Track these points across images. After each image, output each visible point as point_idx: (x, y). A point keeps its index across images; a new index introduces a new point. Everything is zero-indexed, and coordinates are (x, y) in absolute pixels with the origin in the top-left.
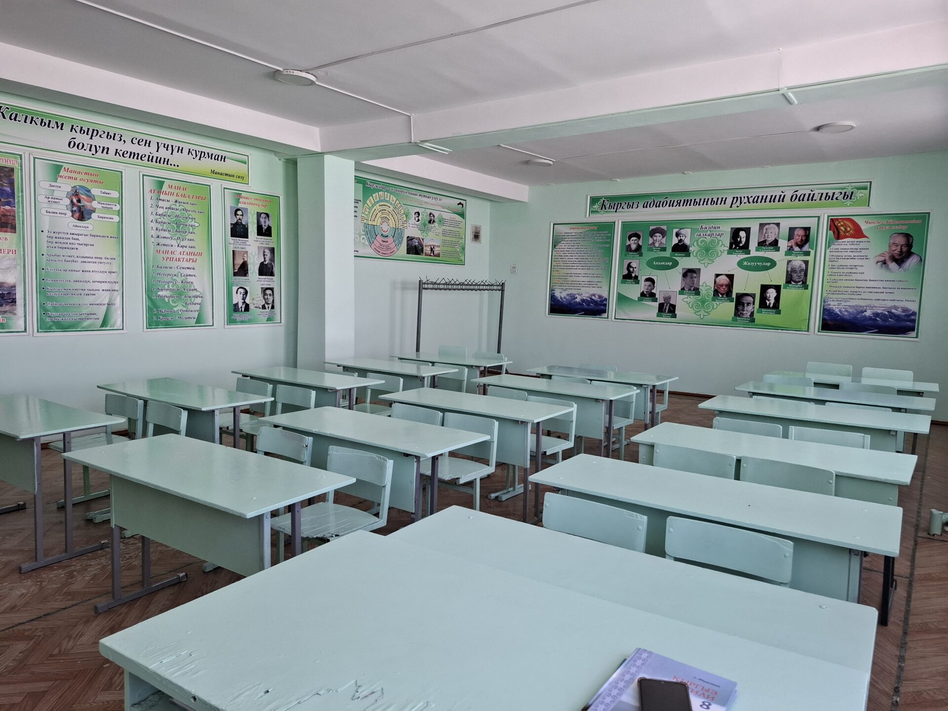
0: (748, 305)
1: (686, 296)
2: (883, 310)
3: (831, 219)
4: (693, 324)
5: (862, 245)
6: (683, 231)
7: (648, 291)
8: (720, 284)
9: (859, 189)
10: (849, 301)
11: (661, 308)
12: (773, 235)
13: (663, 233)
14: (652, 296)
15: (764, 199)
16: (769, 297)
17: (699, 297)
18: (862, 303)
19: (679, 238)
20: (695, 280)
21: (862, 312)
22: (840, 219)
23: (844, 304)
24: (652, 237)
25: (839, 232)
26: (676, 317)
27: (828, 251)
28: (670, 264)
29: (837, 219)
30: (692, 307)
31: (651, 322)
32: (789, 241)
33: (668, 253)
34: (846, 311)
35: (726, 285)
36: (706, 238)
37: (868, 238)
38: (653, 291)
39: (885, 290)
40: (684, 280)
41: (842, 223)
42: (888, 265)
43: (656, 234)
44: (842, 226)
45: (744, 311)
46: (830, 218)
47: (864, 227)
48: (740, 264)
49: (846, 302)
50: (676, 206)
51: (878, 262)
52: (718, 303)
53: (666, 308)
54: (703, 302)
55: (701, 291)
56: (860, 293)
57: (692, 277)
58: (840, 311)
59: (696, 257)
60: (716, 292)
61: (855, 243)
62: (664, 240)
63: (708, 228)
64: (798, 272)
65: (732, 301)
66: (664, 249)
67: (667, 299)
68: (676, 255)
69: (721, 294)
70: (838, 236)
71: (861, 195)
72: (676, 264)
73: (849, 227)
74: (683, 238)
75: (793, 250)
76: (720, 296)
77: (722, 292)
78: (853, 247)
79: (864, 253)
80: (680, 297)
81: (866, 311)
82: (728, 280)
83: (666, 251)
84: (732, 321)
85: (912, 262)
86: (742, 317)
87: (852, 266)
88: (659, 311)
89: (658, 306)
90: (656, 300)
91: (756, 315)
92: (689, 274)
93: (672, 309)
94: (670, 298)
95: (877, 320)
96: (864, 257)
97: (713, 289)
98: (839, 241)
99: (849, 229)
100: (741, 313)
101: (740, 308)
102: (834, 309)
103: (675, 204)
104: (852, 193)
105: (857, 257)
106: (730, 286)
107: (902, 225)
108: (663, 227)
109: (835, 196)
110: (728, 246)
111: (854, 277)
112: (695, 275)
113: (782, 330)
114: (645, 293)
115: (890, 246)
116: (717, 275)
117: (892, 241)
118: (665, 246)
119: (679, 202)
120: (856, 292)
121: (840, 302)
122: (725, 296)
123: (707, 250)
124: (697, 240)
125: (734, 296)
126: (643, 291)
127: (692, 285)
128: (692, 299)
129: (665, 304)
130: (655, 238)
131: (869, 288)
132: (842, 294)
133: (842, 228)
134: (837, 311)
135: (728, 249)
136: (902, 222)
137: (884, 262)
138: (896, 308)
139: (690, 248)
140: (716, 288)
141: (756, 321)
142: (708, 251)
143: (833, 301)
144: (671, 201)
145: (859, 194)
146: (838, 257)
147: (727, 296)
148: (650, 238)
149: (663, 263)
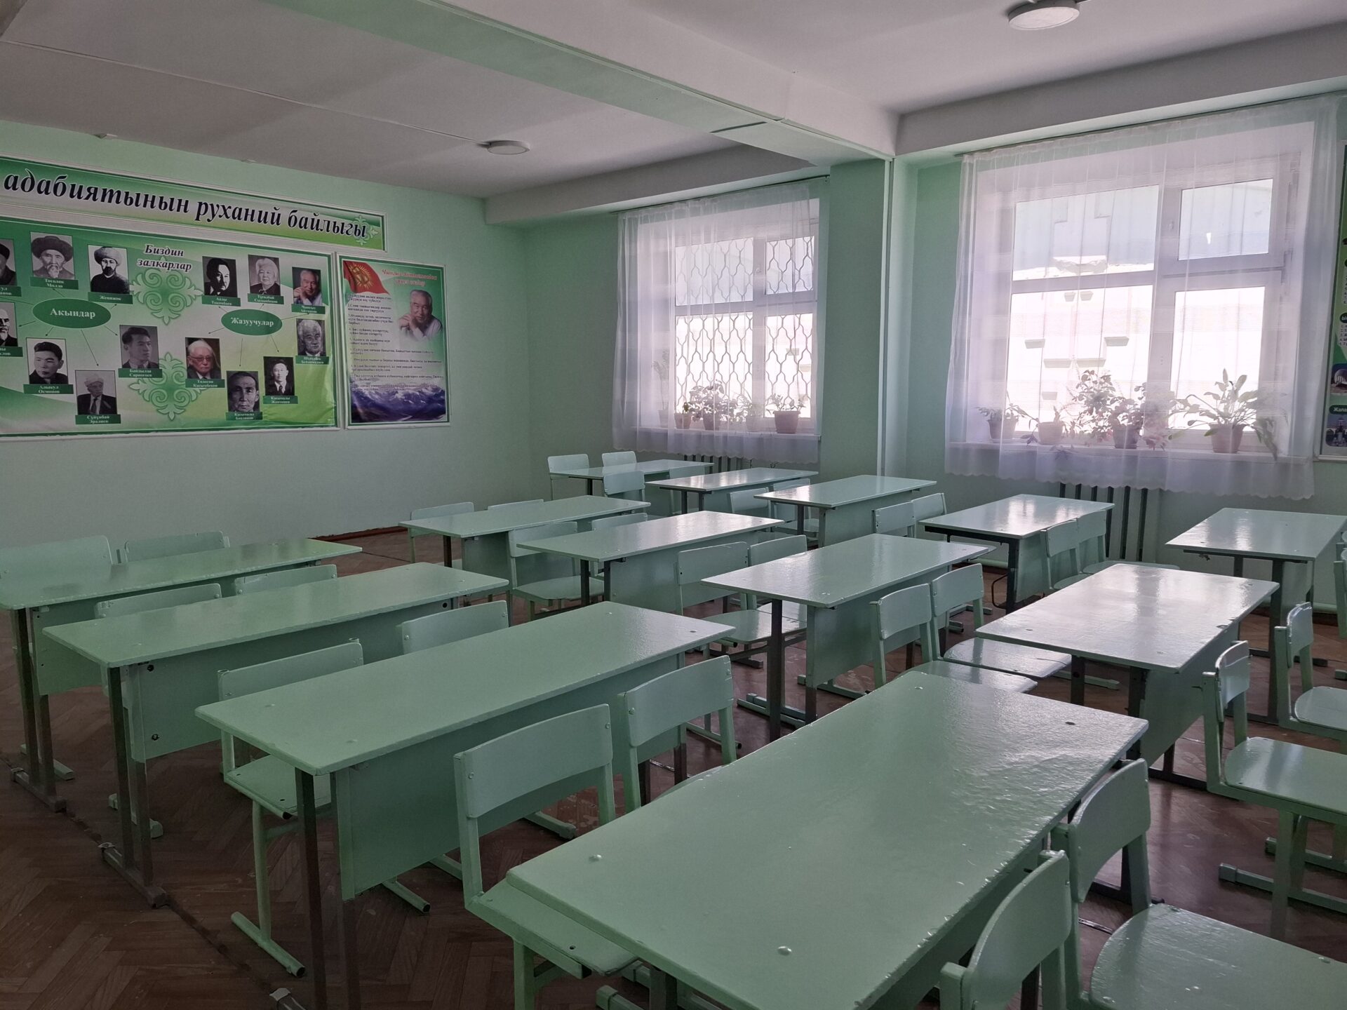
0: (248, 391)
1: (135, 380)
2: (414, 390)
3: (344, 261)
4: (157, 431)
5: (383, 303)
6: (111, 252)
7: (47, 370)
8: (197, 356)
9: (371, 223)
10: (378, 380)
11: (84, 406)
12: (271, 276)
13: (66, 252)
14: (60, 382)
15: (249, 215)
16: (278, 377)
17: (162, 381)
18: (391, 382)
19: (103, 263)
20: (149, 348)
21: (394, 393)
22: (355, 262)
23: (373, 383)
24: (38, 255)
25: (355, 283)
26: (120, 423)
27: (346, 308)
28: (92, 315)
29: (351, 262)
30: (150, 400)
31: (64, 437)
32: (294, 289)
33: (83, 293)
34: (377, 393)
35: (208, 358)
36: (158, 270)
37: (386, 292)
38: (59, 371)
39: (413, 364)
40: (127, 349)
41: (358, 270)
42: (412, 332)
43: (49, 251)
44: (358, 273)
45: (244, 401)
46: (343, 259)
47: (382, 278)
48: (226, 321)
49: (375, 380)
50: (87, 198)
51: (402, 327)
52: (198, 390)
53: (94, 405)
54: (170, 389)
55: (163, 370)
56: (388, 368)
57: (142, 344)
58: (370, 393)
59: (145, 306)
60: (192, 371)
61: (375, 299)
62: (69, 266)
63: (160, 252)
64: (313, 338)
65: (221, 385)
66: (73, 285)
67: (95, 386)
68: (102, 298)
69: (200, 373)
70: (355, 288)
71: (374, 233)
72: (104, 317)
73: (367, 277)
74: (113, 266)
75: (302, 303)
76: (201, 377)
77: (203, 370)
78: (373, 304)
79: (386, 313)
80: (123, 382)
81: (397, 392)
82: (210, 348)
83: (77, 288)
84: (227, 419)
85: (434, 327)
86: (243, 412)
87: (376, 331)
88: (80, 413)
89: (75, 401)
90: (69, 390)
91: (263, 407)
92: (134, 337)
93: (109, 407)
94: (101, 384)
95: (410, 403)
96: (387, 320)
97: (185, 365)
98: (358, 294)
99: (366, 279)
100: (239, 406)
101: (237, 396)
102: (364, 391)
103: (85, 194)
104: (364, 227)
105: (380, 319)
106: (215, 359)
107: (421, 280)
108: (61, 238)
109: (345, 229)
110: (203, 289)
111: (380, 346)
112: (148, 339)
113: (303, 427)
114: (42, 376)
115: (411, 307)
116: (190, 341)
117: (413, 301)
118: (73, 279)
119: (92, 191)
120: (384, 367)
121: (368, 381)
122: (208, 378)
123: (165, 293)
124: (143, 271)
125: (224, 376)
126: (35, 371)
127: (142, 359)
128: (147, 384)
129: (93, 398)
130: (47, 260)
131: (397, 361)
132: (369, 370)
133: (358, 276)
134: (367, 393)
135: (202, 293)
136: (419, 276)
137: (409, 329)
138: (425, 386)
139: (130, 286)
140: (191, 363)
141: (263, 416)
142: (166, 295)
143: (361, 380)
144: (73, 186)
145: (373, 231)
146: (359, 318)
147: (212, 377)
148: (34, 257)
149: (76, 314)
